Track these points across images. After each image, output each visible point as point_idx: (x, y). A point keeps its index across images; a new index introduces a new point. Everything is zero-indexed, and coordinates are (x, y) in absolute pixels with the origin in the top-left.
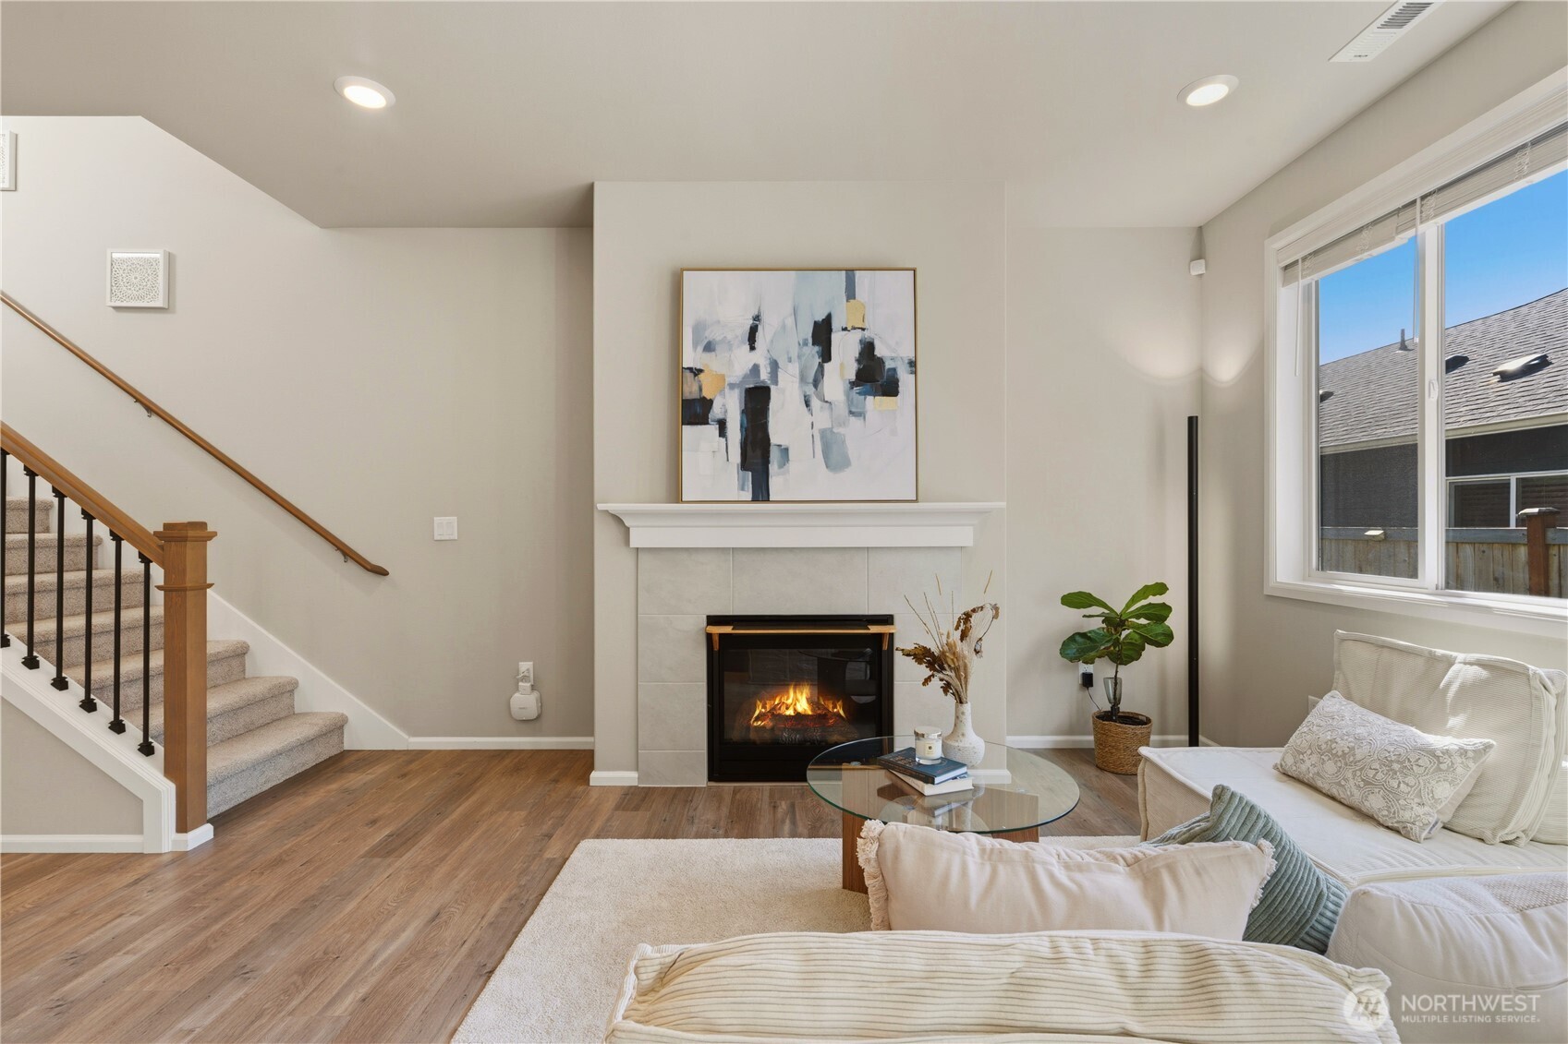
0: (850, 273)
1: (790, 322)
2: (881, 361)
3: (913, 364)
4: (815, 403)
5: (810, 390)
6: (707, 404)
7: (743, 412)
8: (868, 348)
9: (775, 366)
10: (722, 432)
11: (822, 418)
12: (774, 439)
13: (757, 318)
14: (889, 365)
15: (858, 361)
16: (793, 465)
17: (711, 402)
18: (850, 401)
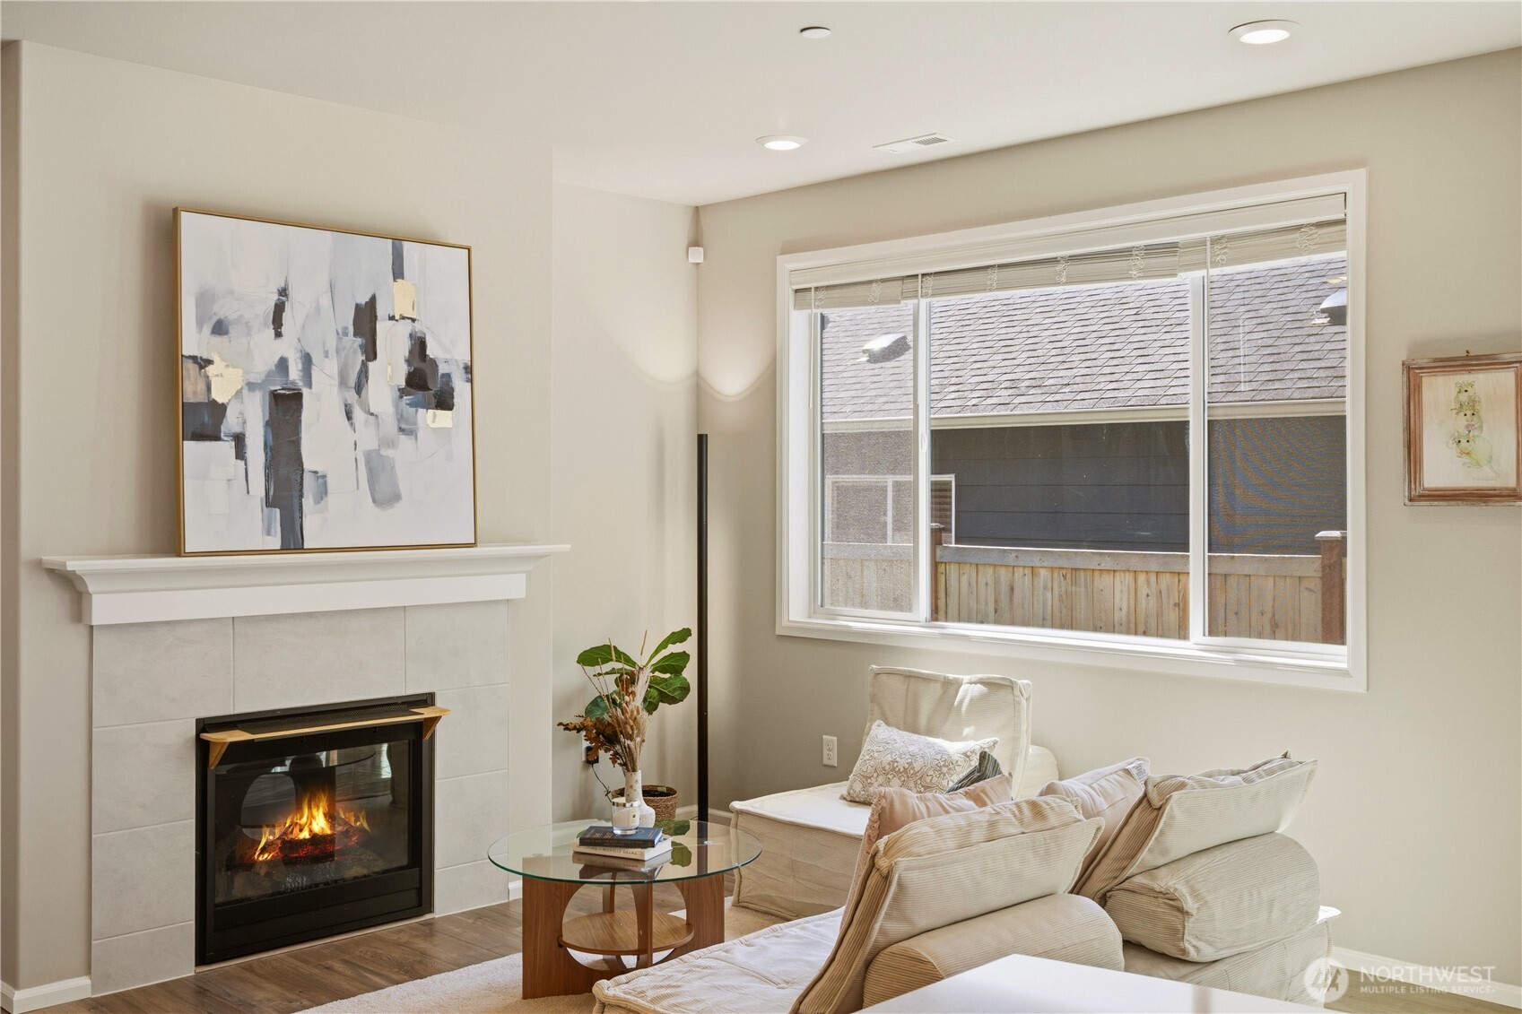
0: (397, 241)
1: (325, 301)
2: (434, 363)
3: (469, 370)
4: (358, 414)
5: (352, 396)
6: (219, 410)
7: (267, 424)
8: (419, 345)
9: (307, 361)
10: (240, 454)
11: (367, 437)
12: (309, 463)
13: (283, 292)
14: (442, 369)
15: (408, 361)
16: (331, 499)
17: (223, 407)
18: (401, 418)
